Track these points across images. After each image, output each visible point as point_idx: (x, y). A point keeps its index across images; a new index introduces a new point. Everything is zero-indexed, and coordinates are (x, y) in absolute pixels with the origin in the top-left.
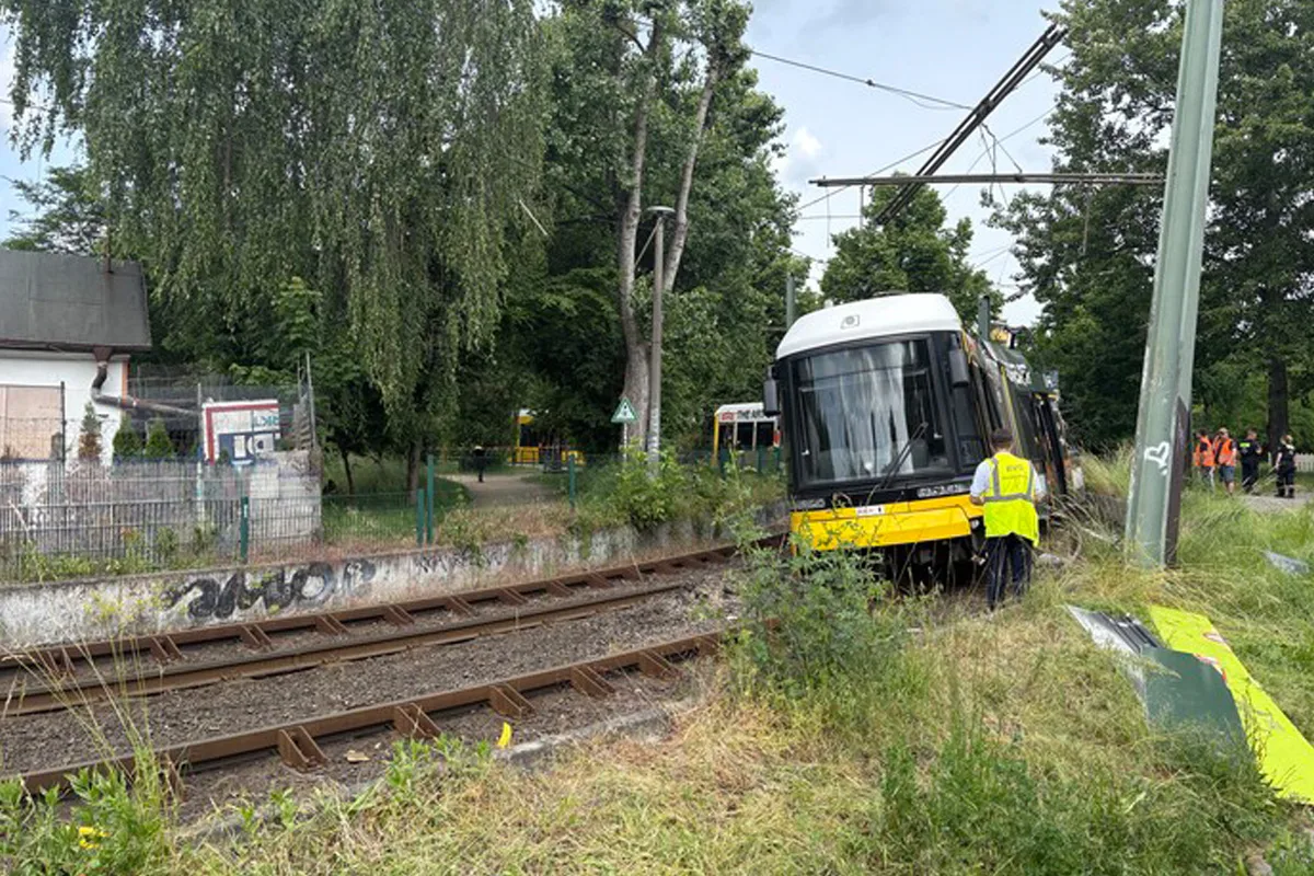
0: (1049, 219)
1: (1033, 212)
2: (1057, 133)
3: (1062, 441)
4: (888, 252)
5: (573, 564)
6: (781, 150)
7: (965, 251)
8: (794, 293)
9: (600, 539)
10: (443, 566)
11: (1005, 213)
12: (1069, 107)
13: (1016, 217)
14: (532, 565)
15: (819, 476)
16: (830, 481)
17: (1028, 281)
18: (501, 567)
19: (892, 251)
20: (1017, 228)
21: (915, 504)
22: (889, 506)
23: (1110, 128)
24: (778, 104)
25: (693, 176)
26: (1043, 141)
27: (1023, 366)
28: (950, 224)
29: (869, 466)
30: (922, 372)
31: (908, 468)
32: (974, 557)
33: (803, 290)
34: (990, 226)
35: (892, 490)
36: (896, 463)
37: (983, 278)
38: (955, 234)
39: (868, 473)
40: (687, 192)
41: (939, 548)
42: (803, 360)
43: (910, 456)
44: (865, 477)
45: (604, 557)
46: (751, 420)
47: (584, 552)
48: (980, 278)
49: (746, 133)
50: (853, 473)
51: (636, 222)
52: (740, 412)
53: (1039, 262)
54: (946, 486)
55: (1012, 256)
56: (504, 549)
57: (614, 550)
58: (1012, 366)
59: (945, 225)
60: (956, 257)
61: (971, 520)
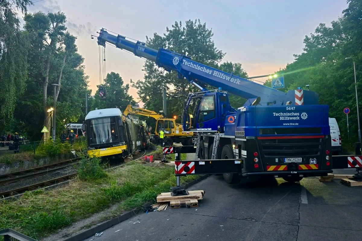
0: (144, 86)
1: (141, 85)
2: (146, 69)
3: (145, 134)
4: (110, 90)
5: (35, 166)
6: (84, 67)
7: (128, 91)
8: (87, 98)
9: (42, 160)
10: (3, 168)
11: (135, 85)
12: (148, 63)
13: (137, 86)
14: (25, 167)
15: (94, 143)
16: (96, 144)
17: (140, 99)
18: (17, 168)
19: (111, 90)
20: (138, 88)
21: (112, 148)
22: (107, 148)
23: (155, 69)
24: (83, 57)
25: (62, 74)
26: (143, 70)
27: (137, 120)
28: (124, 85)
29: (104, 141)
30: (114, 123)
31: (111, 141)
32: (123, 157)
33: (90, 97)
34: (132, 87)
35: (107, 145)
36: (109, 140)
37: (132, 97)
38: (125, 87)
39: (103, 142)
40: (60, 78)
41: (116, 156)
42: (91, 120)
43: (111, 139)
44: (103, 143)
45: (43, 163)
46: (76, 128)
47: (38, 163)
48: (131, 97)
49: (75, 63)
50: (101, 142)
51: (47, 84)
52: (73, 126)
53: (142, 95)
54: (118, 144)
55: (137, 94)
56: (18, 163)
57: (45, 162)
58: (135, 120)
59: (123, 85)
60: (126, 92)
61: (122, 150)
